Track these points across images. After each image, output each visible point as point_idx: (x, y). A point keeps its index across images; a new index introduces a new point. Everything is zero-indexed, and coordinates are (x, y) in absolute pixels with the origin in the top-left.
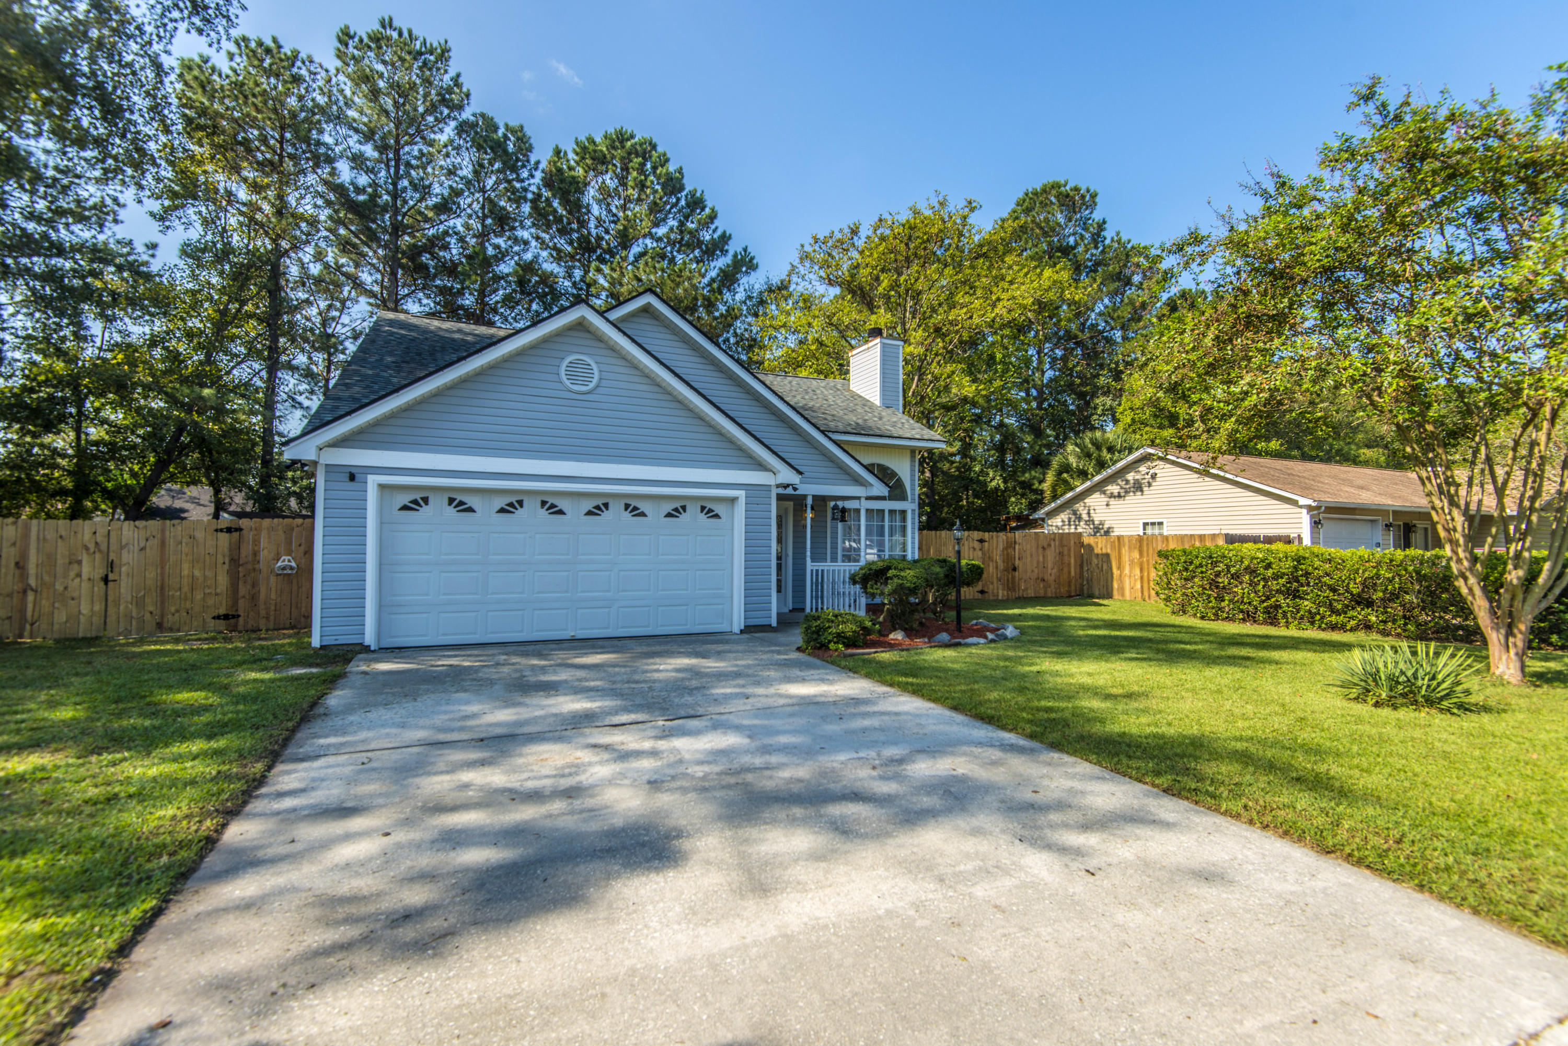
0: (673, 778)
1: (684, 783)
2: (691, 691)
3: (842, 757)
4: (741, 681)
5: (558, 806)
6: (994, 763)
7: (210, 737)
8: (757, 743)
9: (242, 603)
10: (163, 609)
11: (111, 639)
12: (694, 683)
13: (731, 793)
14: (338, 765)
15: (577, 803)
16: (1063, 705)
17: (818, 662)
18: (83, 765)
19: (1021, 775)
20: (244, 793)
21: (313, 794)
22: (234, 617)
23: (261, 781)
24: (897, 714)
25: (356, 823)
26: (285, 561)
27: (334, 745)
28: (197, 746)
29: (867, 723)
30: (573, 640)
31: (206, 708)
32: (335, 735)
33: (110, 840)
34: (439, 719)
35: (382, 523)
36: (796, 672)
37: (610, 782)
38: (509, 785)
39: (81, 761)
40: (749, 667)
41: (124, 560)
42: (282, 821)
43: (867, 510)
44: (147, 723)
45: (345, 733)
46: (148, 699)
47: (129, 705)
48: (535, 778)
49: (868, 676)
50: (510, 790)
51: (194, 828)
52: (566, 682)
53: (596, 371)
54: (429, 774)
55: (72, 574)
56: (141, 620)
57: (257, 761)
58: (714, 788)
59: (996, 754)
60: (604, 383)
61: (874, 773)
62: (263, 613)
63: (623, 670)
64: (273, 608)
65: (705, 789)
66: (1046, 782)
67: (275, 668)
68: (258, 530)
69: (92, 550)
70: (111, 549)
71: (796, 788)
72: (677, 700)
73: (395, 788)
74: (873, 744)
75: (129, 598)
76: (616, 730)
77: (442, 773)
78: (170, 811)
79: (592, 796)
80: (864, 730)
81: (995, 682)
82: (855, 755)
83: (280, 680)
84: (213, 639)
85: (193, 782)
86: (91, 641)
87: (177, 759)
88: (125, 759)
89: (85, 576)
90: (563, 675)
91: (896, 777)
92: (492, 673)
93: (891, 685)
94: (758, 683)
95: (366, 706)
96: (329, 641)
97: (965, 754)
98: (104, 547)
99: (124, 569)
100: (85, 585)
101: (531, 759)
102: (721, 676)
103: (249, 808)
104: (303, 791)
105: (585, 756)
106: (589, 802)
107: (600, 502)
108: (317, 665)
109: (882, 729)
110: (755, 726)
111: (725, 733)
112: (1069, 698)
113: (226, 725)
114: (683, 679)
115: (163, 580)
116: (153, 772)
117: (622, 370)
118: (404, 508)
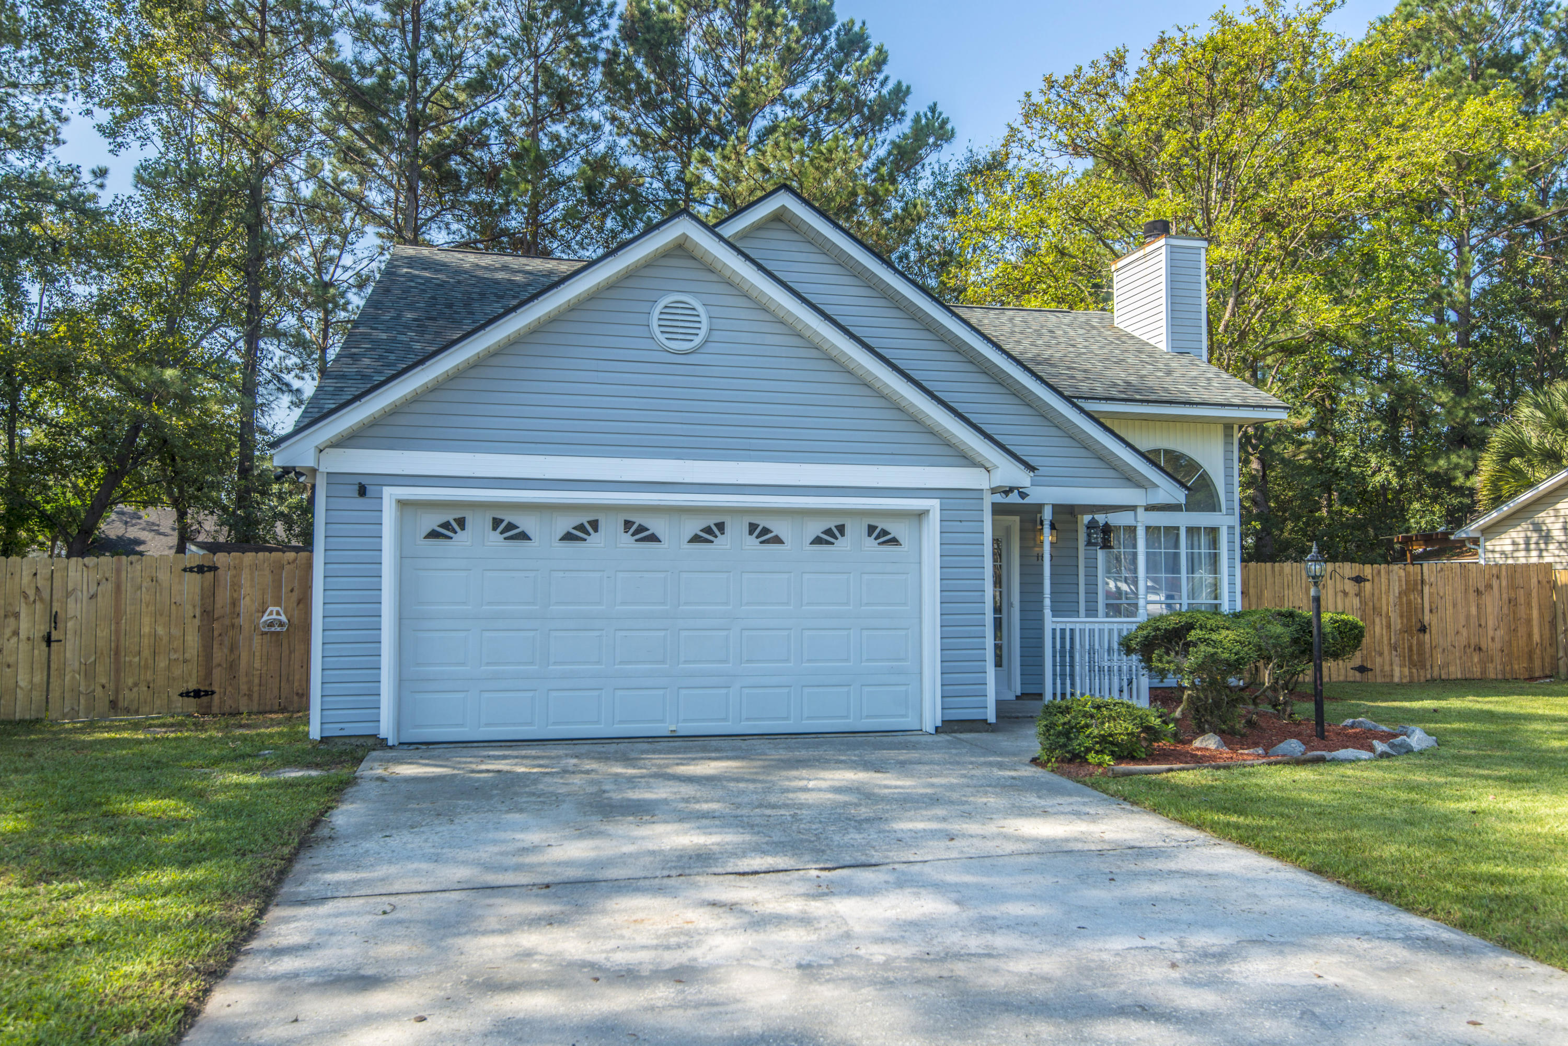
0: (837, 961)
1: (855, 972)
2: (860, 824)
3: (1118, 943)
4: (940, 812)
5: (662, 993)
6: (1395, 969)
7: (185, 864)
8: (972, 913)
9: (217, 673)
10: (117, 680)
11: (54, 722)
12: (864, 812)
13: (932, 992)
14: (352, 913)
15: (691, 992)
16: (1524, 871)
17: (1069, 784)
18: (29, 896)
19: (1446, 993)
20: (230, 946)
21: (320, 953)
22: (207, 693)
23: (250, 931)
24: (1210, 876)
25: (379, 1000)
26: (273, 613)
27: (344, 883)
28: (169, 876)
29: (1157, 888)
30: (674, 737)
31: (178, 823)
32: (345, 869)
33: (65, 1003)
34: (486, 853)
35: (402, 558)
36: (1032, 799)
37: (740, 961)
38: (589, 957)
39: (26, 891)
40: (952, 788)
41: (71, 613)
42: (281, 990)
43: (1148, 528)
44: (105, 841)
45: (358, 867)
46: (104, 808)
47: (82, 815)
48: (627, 948)
49: (1156, 809)
50: (592, 965)
51: (169, 992)
52: (665, 801)
53: (704, 318)
54: (475, 933)
55: (8, 632)
56: (91, 696)
57: (245, 902)
58: (903, 982)
59: (1398, 953)
60: (716, 336)
61: (1175, 974)
62: (244, 688)
63: (751, 786)
64: (256, 681)
65: (888, 983)
66: (1494, 1007)
67: (264, 769)
68: (238, 568)
69: (32, 599)
70: (55, 597)
71: (1040, 991)
72: (837, 838)
73: (428, 951)
74: (1171, 925)
75: (77, 664)
76: (745, 881)
77: (493, 932)
78: (138, 967)
79: (713, 982)
80: (1154, 901)
81: (1392, 828)
82: (1140, 943)
83: (270, 785)
84: (180, 726)
85: (164, 928)
86: (30, 725)
87: (143, 893)
88: (79, 891)
89: (23, 635)
90: (660, 792)
91: (1213, 983)
92: (556, 785)
93: (1199, 827)
94: (968, 816)
95: (386, 829)
96: (333, 730)
97: (1338, 950)
98: (46, 595)
99: (70, 624)
100: (24, 646)
101: (620, 919)
102: (907, 802)
103: (237, 968)
104: (306, 948)
105: (701, 919)
106: (709, 991)
107: (711, 521)
108: (317, 766)
109: (1183, 901)
110: (967, 885)
111: (917, 895)
112: (1536, 860)
113: (203, 848)
114: (846, 805)
115: (118, 640)
116: (115, 910)
117: (744, 314)
118: (433, 535)
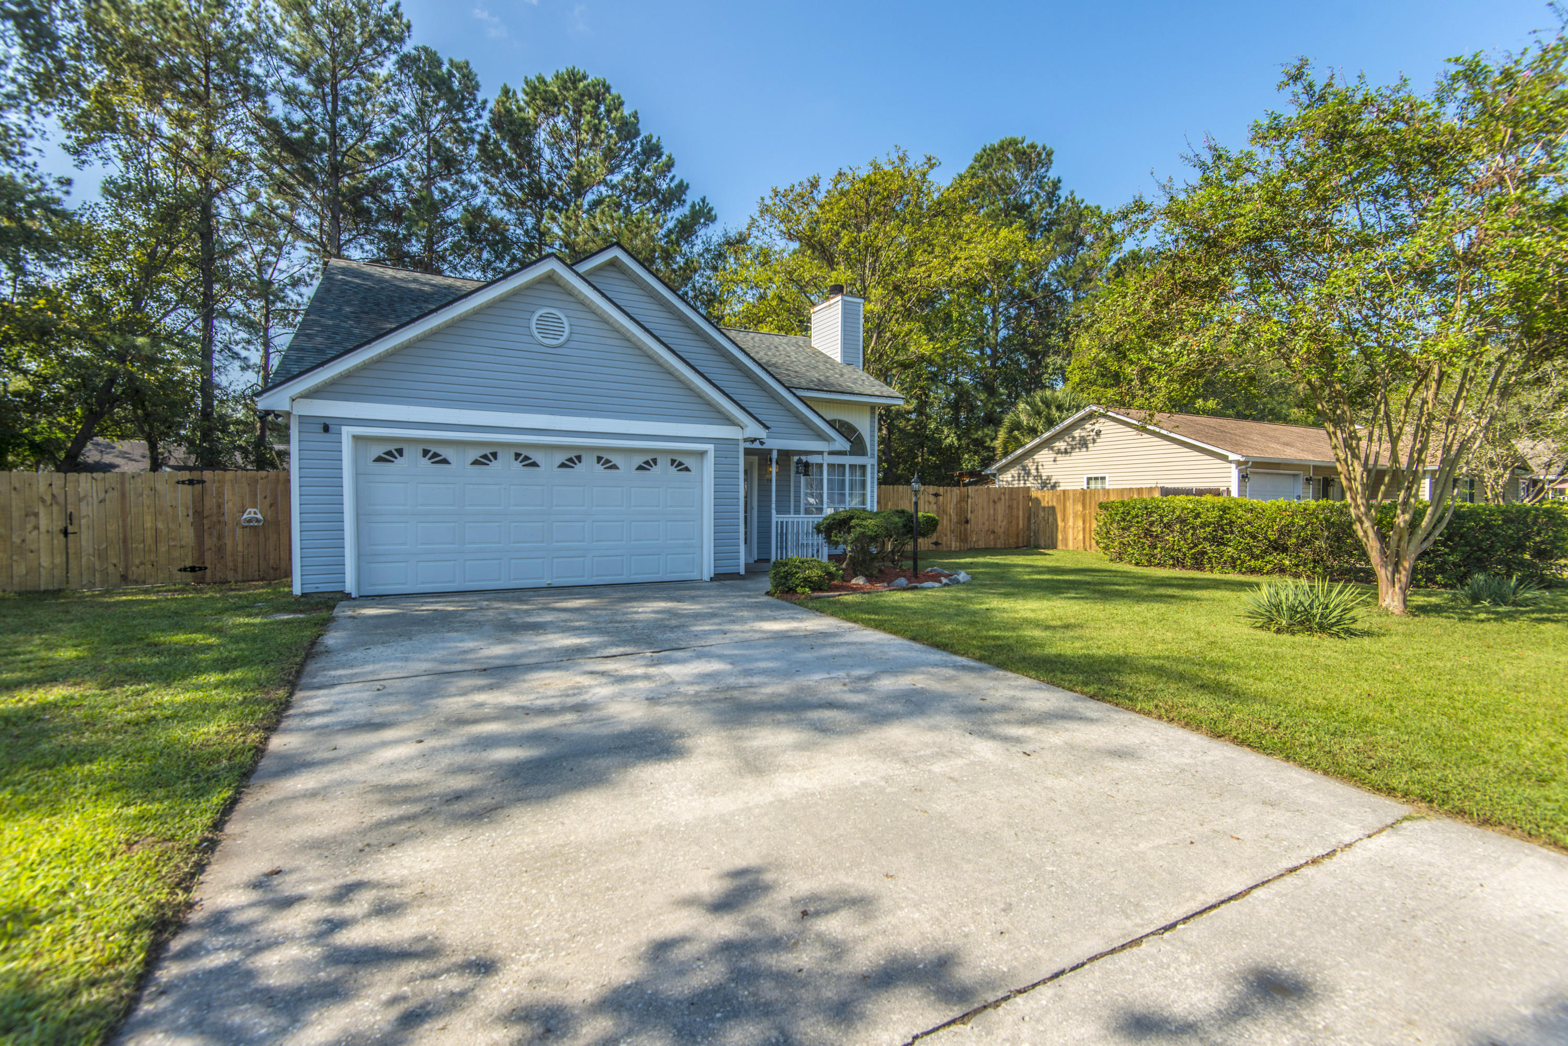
0: (669, 695)
1: (679, 699)
2: (672, 629)
3: (817, 677)
4: (717, 620)
5: (569, 717)
6: (949, 679)
7: (225, 671)
8: (740, 668)
9: (208, 556)
10: (126, 561)
11: (74, 591)
12: (674, 622)
13: (722, 705)
14: (355, 691)
15: (586, 715)
16: (1007, 634)
17: (787, 604)
18: (109, 695)
19: (971, 688)
20: (276, 713)
21: (340, 714)
22: (200, 569)
23: (286, 705)
24: (862, 644)
25: (388, 734)
26: (251, 513)
27: (345, 676)
28: (214, 678)
29: (835, 651)
30: (550, 587)
31: (210, 647)
32: (343, 668)
33: (166, 751)
34: (438, 654)
35: (358, 474)
36: (768, 612)
37: (613, 698)
38: (520, 704)
39: (105, 692)
40: (722, 608)
41: (84, 513)
42: (319, 734)
43: (829, 464)
44: (156, 660)
45: (352, 667)
46: (147, 641)
47: (130, 646)
48: (542, 698)
49: (833, 614)
50: (523, 708)
51: (239, 741)
52: (551, 622)
53: (566, 325)
54: (443, 696)
55: (29, 527)
56: (105, 573)
57: (277, 689)
58: (706, 702)
59: (951, 672)
60: (575, 337)
61: (845, 688)
62: (230, 565)
63: (604, 612)
64: (240, 560)
65: (697, 703)
66: (992, 692)
67: (265, 615)
68: (222, 482)
69: (49, 502)
70: (69, 501)
71: (778, 701)
72: (660, 637)
73: (414, 708)
74: (843, 667)
75: (91, 551)
76: (608, 660)
77: (455, 695)
78: (213, 728)
79: (598, 710)
80: (834, 657)
81: (949, 618)
82: (827, 676)
83: (271, 623)
84: (183, 591)
85: (224, 706)
86: (56, 593)
87: (198, 688)
88: (147, 690)
89: (43, 528)
90: (548, 617)
91: (863, 691)
92: (477, 616)
93: (855, 622)
94: (733, 622)
95: (366, 645)
96: (310, 589)
97: (923, 673)
98: (61, 499)
99: (83, 521)
100: (44, 538)
101: (535, 684)
102: (698, 617)
103: (283, 725)
104: (329, 711)
105: (585, 680)
106: (596, 714)
107: (572, 455)
108: (301, 612)
109: (848, 656)
110: (736, 655)
111: (709, 662)
112: (1014, 629)
113: (235, 660)
114: (662, 620)
115: (125, 532)
116: (181, 698)
117: (592, 324)
118: (379, 459)
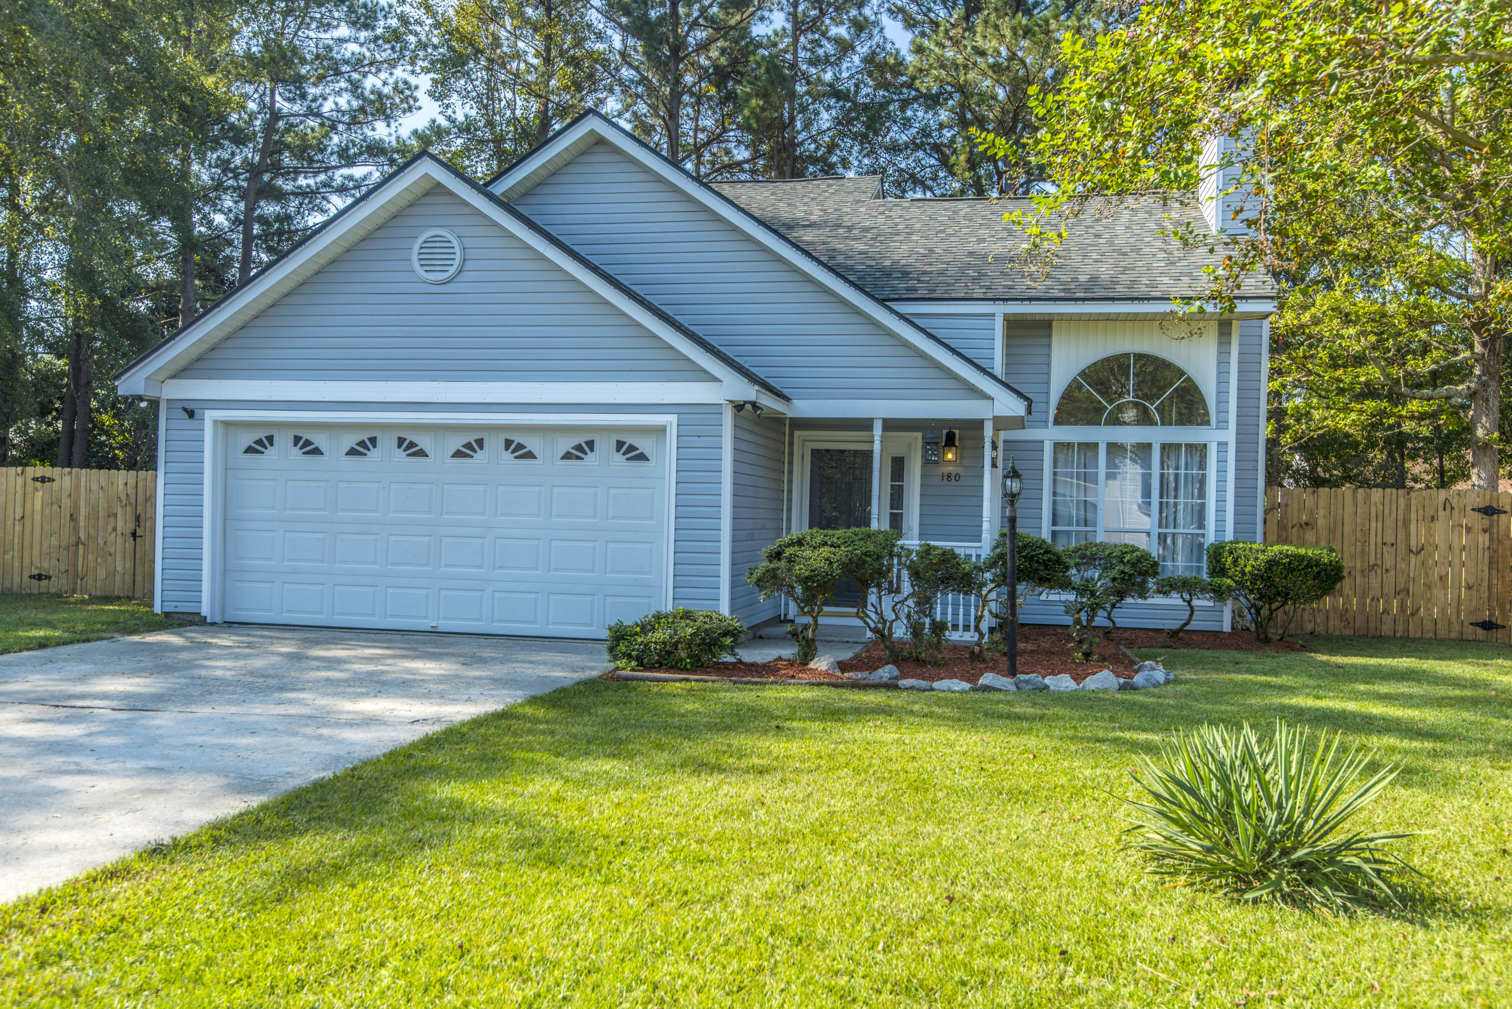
35: (226, 469)
43: (1109, 444)
53: (457, 249)
55: (110, 528)
60: (469, 265)
69: (125, 503)
70: (138, 502)
89: (119, 531)
96: (169, 608)
98: (133, 500)
107: (471, 438)
117: (495, 243)
118: (250, 450)
